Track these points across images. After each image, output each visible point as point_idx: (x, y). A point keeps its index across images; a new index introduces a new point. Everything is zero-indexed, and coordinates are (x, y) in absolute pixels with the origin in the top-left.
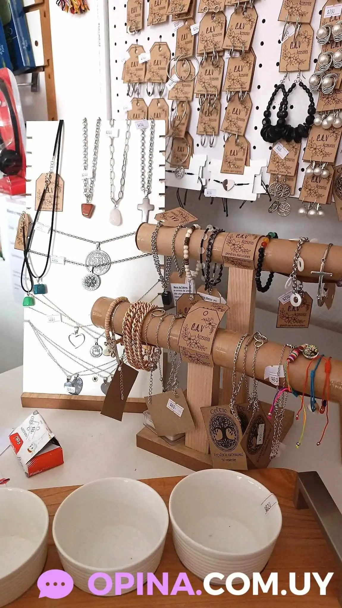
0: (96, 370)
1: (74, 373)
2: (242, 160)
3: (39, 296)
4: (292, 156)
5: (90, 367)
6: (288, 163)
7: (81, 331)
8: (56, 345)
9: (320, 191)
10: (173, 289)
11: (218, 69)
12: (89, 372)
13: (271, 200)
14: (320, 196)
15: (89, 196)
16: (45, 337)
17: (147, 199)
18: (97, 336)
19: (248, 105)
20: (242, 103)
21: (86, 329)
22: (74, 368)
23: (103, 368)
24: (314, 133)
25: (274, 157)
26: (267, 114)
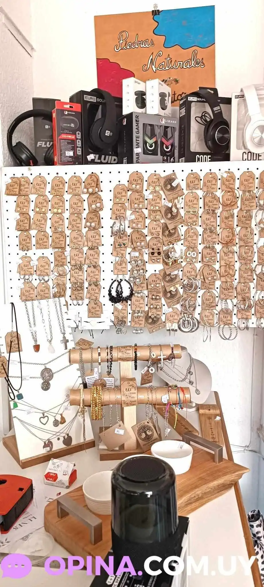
0: (58, 434)
1: (47, 439)
2: (99, 311)
3: (20, 401)
4: (124, 308)
5: (54, 433)
6: (123, 311)
7: (46, 414)
8: (34, 426)
9: (140, 322)
10: (87, 380)
11: (81, 271)
12: (55, 436)
13: (116, 328)
14: (140, 324)
15: (36, 341)
16: (26, 423)
17: (64, 337)
18: (54, 415)
19: (99, 287)
20: (96, 286)
21: (48, 413)
22: (46, 437)
23: (61, 432)
24: (133, 298)
25: (116, 309)
26: (110, 291)
